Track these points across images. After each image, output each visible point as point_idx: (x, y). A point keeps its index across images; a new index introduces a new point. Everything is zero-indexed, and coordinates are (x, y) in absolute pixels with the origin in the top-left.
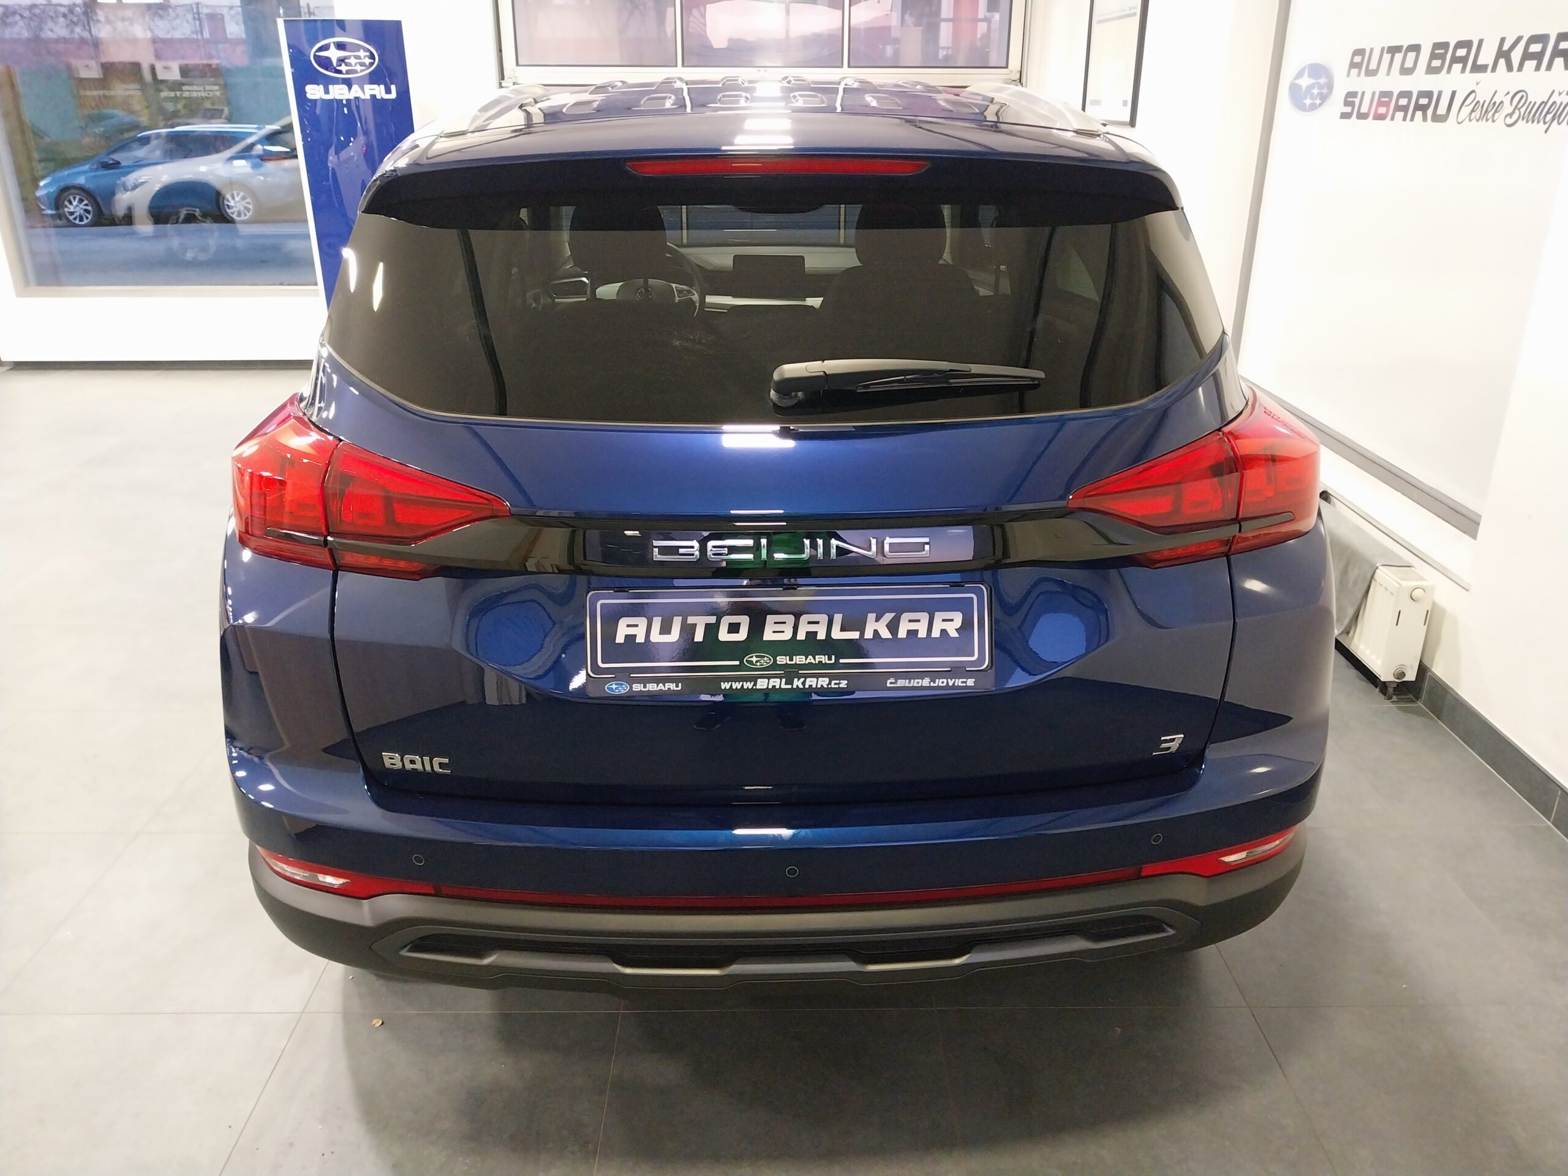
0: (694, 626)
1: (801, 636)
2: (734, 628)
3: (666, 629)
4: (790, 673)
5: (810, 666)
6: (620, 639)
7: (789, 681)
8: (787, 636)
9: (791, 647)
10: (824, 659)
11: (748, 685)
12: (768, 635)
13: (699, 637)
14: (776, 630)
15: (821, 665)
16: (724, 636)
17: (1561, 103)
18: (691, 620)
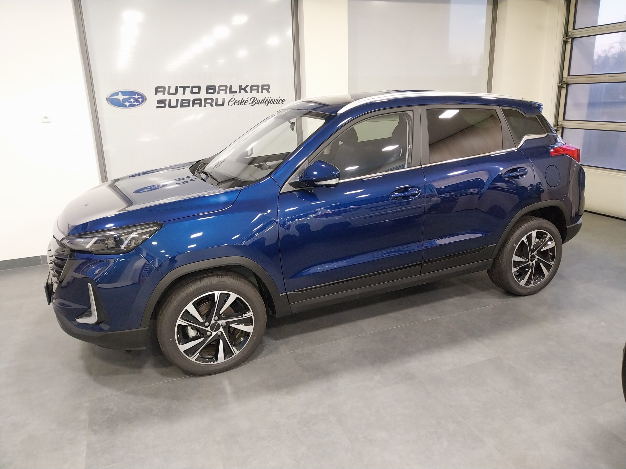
17: (270, 100)
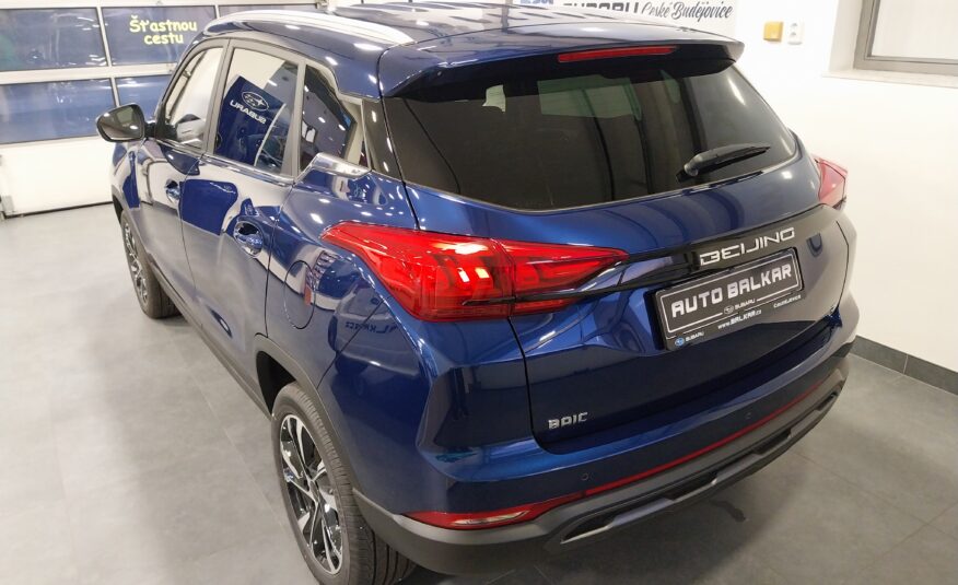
0: (702, 299)
1: (741, 292)
2: (717, 296)
3: (691, 305)
4: (740, 312)
5: (747, 307)
6: (674, 315)
7: (742, 317)
8: (736, 294)
9: (739, 299)
10: (751, 301)
11: (728, 324)
12: (730, 296)
13: (705, 305)
14: (733, 293)
15: (751, 305)
16: (715, 301)
18: (700, 296)
